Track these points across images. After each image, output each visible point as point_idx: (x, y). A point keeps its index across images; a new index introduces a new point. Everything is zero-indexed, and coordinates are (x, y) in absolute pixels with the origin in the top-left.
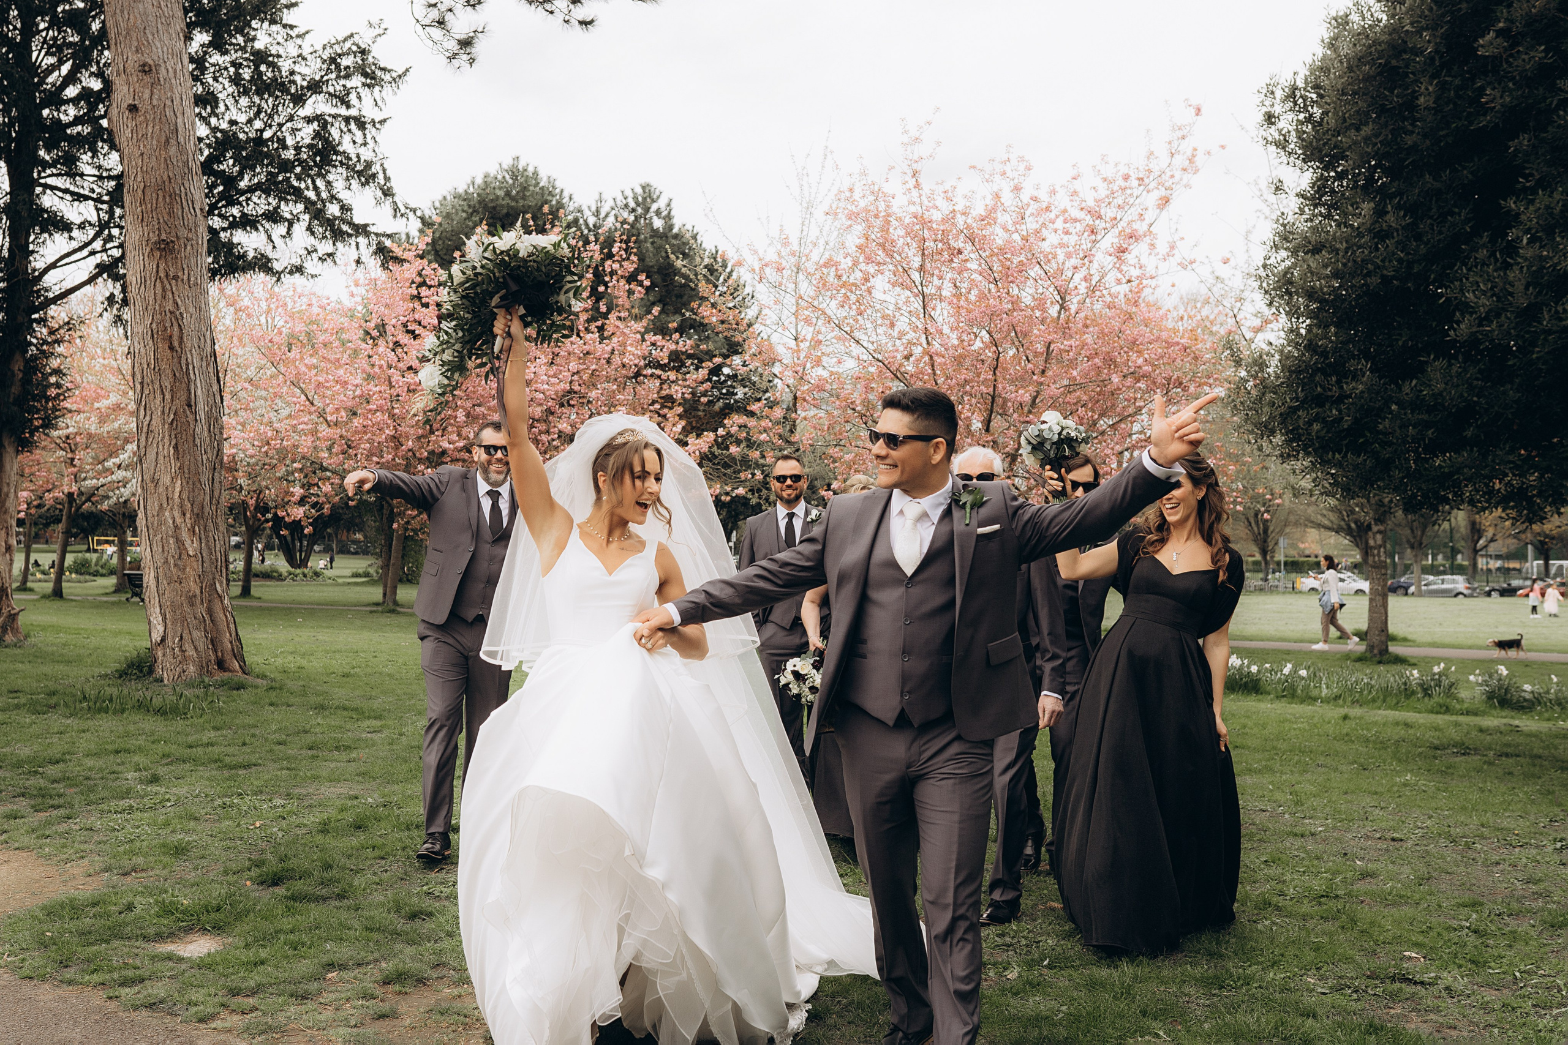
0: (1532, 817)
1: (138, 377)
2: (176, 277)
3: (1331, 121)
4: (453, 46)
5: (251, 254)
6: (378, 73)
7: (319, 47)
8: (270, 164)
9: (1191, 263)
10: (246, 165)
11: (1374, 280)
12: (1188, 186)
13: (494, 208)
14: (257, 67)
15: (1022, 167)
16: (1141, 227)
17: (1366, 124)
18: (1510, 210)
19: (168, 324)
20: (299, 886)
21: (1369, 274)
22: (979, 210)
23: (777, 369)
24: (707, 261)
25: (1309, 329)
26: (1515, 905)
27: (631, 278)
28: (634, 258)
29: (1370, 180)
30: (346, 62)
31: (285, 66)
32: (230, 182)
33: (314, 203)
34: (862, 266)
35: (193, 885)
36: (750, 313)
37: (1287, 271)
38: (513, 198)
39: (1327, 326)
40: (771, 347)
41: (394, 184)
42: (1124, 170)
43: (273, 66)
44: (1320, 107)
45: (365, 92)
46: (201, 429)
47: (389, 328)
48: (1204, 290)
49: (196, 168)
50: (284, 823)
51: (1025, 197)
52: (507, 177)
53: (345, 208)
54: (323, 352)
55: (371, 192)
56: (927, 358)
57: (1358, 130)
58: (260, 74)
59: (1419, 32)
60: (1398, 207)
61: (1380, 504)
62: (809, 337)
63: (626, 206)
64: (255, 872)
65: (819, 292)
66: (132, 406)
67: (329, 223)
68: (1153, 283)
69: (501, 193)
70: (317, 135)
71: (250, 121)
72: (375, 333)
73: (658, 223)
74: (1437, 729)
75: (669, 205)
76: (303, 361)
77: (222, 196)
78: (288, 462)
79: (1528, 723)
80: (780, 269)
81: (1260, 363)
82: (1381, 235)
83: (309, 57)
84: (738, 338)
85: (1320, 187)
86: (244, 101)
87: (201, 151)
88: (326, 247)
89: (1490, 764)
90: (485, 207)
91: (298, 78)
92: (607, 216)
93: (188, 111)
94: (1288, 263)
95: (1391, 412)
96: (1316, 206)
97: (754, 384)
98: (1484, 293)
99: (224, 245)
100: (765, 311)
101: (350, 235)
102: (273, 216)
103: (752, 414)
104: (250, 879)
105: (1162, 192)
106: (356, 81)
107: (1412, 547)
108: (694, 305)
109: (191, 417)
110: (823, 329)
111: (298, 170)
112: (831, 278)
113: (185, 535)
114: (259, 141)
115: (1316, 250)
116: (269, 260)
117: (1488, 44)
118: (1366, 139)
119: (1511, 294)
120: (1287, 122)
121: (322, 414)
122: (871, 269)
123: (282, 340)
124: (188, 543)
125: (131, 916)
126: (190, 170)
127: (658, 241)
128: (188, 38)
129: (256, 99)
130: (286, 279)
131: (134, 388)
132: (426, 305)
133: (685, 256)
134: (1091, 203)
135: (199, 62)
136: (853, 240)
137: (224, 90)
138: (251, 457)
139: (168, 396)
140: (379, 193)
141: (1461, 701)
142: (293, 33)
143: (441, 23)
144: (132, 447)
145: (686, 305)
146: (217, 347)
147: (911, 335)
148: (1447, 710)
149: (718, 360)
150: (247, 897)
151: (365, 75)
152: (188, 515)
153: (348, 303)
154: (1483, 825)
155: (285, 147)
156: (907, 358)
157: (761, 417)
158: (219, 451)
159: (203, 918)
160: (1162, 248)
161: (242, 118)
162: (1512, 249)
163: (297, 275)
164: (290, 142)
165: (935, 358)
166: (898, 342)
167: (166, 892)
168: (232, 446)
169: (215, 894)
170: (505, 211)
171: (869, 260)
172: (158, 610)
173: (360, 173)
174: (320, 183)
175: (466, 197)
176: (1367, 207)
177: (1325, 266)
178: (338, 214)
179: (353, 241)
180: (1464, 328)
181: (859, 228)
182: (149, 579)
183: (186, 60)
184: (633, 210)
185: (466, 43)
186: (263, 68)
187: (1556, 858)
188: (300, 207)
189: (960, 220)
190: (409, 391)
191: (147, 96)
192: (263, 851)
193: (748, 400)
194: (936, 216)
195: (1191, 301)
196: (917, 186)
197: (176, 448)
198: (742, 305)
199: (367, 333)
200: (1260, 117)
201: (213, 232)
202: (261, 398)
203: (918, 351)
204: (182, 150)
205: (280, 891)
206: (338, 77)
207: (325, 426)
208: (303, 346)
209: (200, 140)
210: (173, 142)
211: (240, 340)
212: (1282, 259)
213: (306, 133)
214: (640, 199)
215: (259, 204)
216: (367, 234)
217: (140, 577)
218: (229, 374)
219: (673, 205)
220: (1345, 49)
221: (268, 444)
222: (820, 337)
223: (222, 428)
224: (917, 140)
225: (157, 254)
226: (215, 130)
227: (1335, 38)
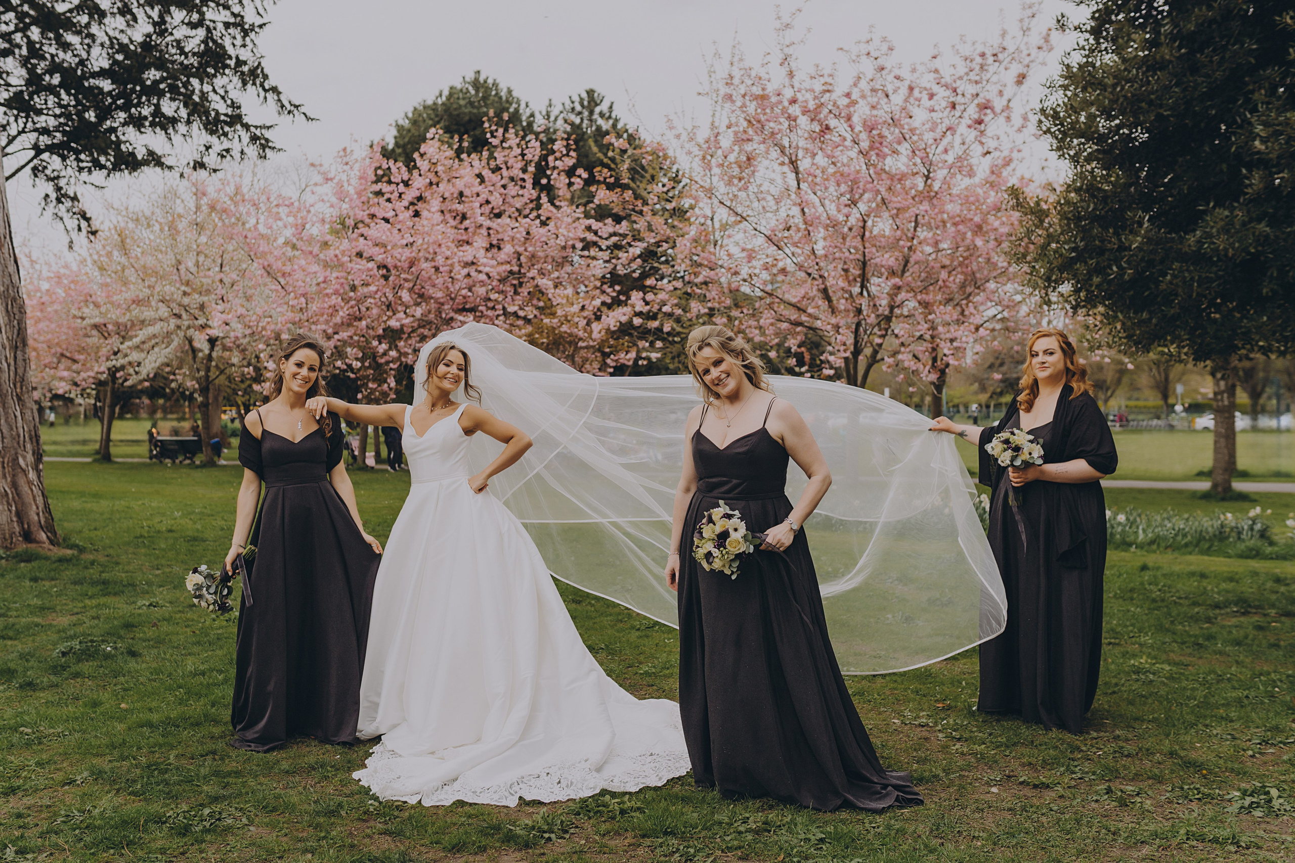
13: (458, 115)
27: (571, 173)
28: (573, 154)
36: (688, 201)
38: (475, 107)
52: (470, 88)
63: (573, 109)
69: (462, 102)
75: (611, 107)
90: (450, 115)
92: (556, 119)
170: (467, 118)
175: (434, 107)
184: (580, 113)
214: (586, 103)
219: (615, 106)
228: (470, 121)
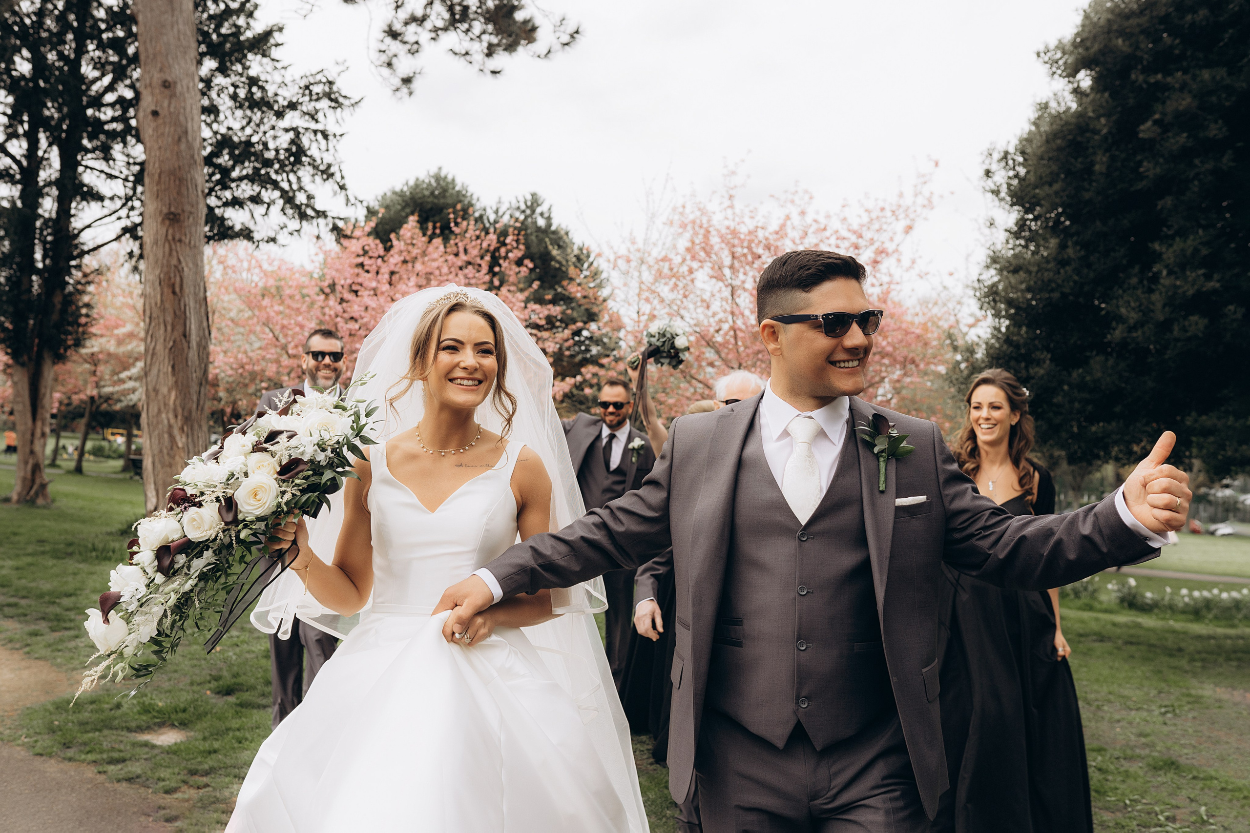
0: (1146, 689)
1: (148, 313)
2: (180, 241)
3: (1032, 178)
4: (397, 82)
5: (238, 227)
6: (341, 100)
7: (297, 77)
8: (256, 160)
9: (926, 274)
10: (238, 160)
11: (1056, 295)
12: (926, 219)
13: (421, 203)
14: (250, 88)
15: (807, 197)
16: (890, 247)
17: (1056, 182)
18: (1155, 251)
19: (172, 275)
20: (246, 696)
21: (1052, 291)
22: (774, 226)
23: (622, 334)
24: (576, 252)
25: (1008, 327)
26: (1129, 752)
27: (519, 263)
28: (522, 247)
29: (1057, 222)
30: (317, 89)
31: (271, 89)
32: (225, 172)
33: (287, 192)
34: (688, 262)
35: (166, 692)
36: (604, 293)
37: (994, 285)
38: (436, 197)
39: (1020, 327)
40: (619, 318)
41: (347, 182)
42: (881, 204)
43: (262, 88)
44: (1024, 166)
45: (330, 113)
46: (193, 354)
47: (338, 288)
48: (934, 295)
49: (200, 161)
50: (237, 650)
51: (809, 219)
52: (433, 181)
53: (310, 197)
54: (288, 301)
55: (331, 185)
56: (732, 333)
57: (1051, 185)
58: (252, 94)
59: (1098, 118)
60: (1076, 243)
61: (1051, 456)
62: (647, 312)
63: (518, 208)
64: (214, 685)
65: (656, 280)
66: (142, 334)
67: (298, 207)
68: (898, 287)
69: (427, 193)
70: (292, 142)
71: (243, 128)
72: (327, 290)
73: (541, 222)
74: (1082, 621)
75: (550, 209)
76: (273, 308)
77: (218, 182)
78: (257, 382)
79: (1148, 621)
80: (629, 261)
81: (970, 351)
82: (1063, 263)
83: (289, 84)
84: (595, 309)
85: (1022, 224)
86: (239, 113)
87: (205, 148)
88: (294, 224)
89: (1119, 649)
91: (280, 99)
92: (504, 214)
93: (196, 118)
94: (996, 279)
95: (1063, 390)
96: (1017, 238)
97: (605, 344)
98: (1134, 309)
99: (218, 218)
100: (617, 291)
101: (312, 218)
102: (256, 200)
103: (602, 366)
104: (210, 689)
105: (908, 222)
106: (324, 104)
107: (1074, 489)
108: (565, 283)
109: (185, 345)
110: (658, 307)
111: (277, 166)
112: (666, 271)
113: (176, 432)
114: (248, 144)
115: (1016, 270)
116: (251, 231)
117: (1146, 130)
118: (1056, 193)
119: (1153, 311)
120: (1001, 177)
121: (284, 348)
122: (695, 265)
123: (257, 291)
124: (178, 438)
125: (118, 713)
126: (195, 162)
127: (541, 235)
128: (200, 63)
129: (248, 113)
130: (262, 245)
131: (144, 321)
132: (368, 272)
133: (560, 247)
134: (855, 227)
135: (208, 82)
136: (683, 243)
137: (224, 103)
138: (230, 376)
139: (169, 328)
140: (337, 187)
141: (1101, 603)
142: (279, 65)
143: (389, 65)
144: (140, 364)
145: (559, 283)
146: (208, 294)
147: (721, 315)
148: (1090, 608)
149: (580, 324)
150: (207, 703)
151: (331, 100)
152: (179, 417)
153: (309, 267)
154: (1110, 693)
155: (267, 149)
156: (717, 331)
157: (608, 369)
158: (205, 372)
159: (173, 716)
160: (906, 262)
161: (236, 126)
162: (1155, 278)
163: (272, 243)
164: (271, 145)
165: (738, 332)
166: (712, 320)
167: (146, 695)
168: (215, 368)
169: (183, 699)
171: (693, 258)
172: (152, 486)
173: (323, 172)
174: (292, 177)
175: (401, 194)
176: (1053, 242)
177: (1022, 283)
178: (305, 201)
179: (315, 221)
180: (1118, 333)
181: (688, 235)
182: (147, 463)
183: (197, 79)
184: (524, 212)
185: (407, 81)
186: (254, 89)
187: (1161, 719)
188: (277, 194)
189: (761, 234)
190: (350, 335)
191: (166, 104)
192: (221, 669)
193: (600, 355)
194: (744, 229)
195: (924, 302)
196: (732, 207)
197: (173, 367)
198: (600, 286)
199: (322, 291)
200: (982, 173)
201: (211, 209)
202: (239, 333)
203: (726, 327)
204: (190, 147)
205: (232, 699)
206: (311, 100)
207: (285, 356)
208: (274, 296)
209: (204, 140)
210: (184, 140)
211: (226, 289)
212: (991, 276)
213: (284, 140)
214: (529, 203)
215: (246, 190)
216: (326, 217)
217: (141, 461)
218: (217, 315)
219: (553, 209)
220: (1045, 128)
221: (243, 367)
222: (656, 313)
223: (208, 354)
224: (733, 173)
225: (167, 222)
226: (216, 133)
227: (1039, 118)
228: (431, 209)
